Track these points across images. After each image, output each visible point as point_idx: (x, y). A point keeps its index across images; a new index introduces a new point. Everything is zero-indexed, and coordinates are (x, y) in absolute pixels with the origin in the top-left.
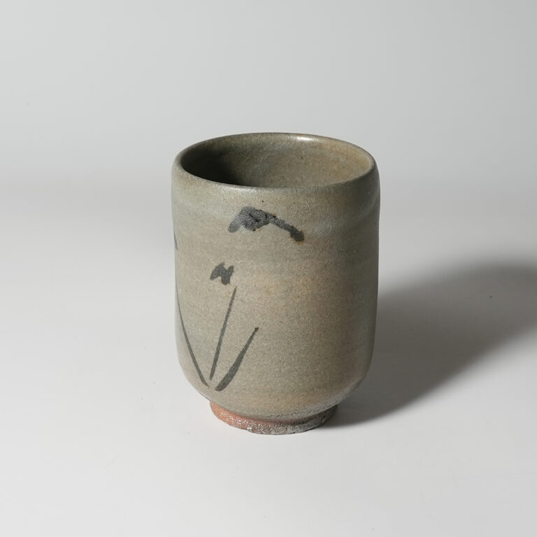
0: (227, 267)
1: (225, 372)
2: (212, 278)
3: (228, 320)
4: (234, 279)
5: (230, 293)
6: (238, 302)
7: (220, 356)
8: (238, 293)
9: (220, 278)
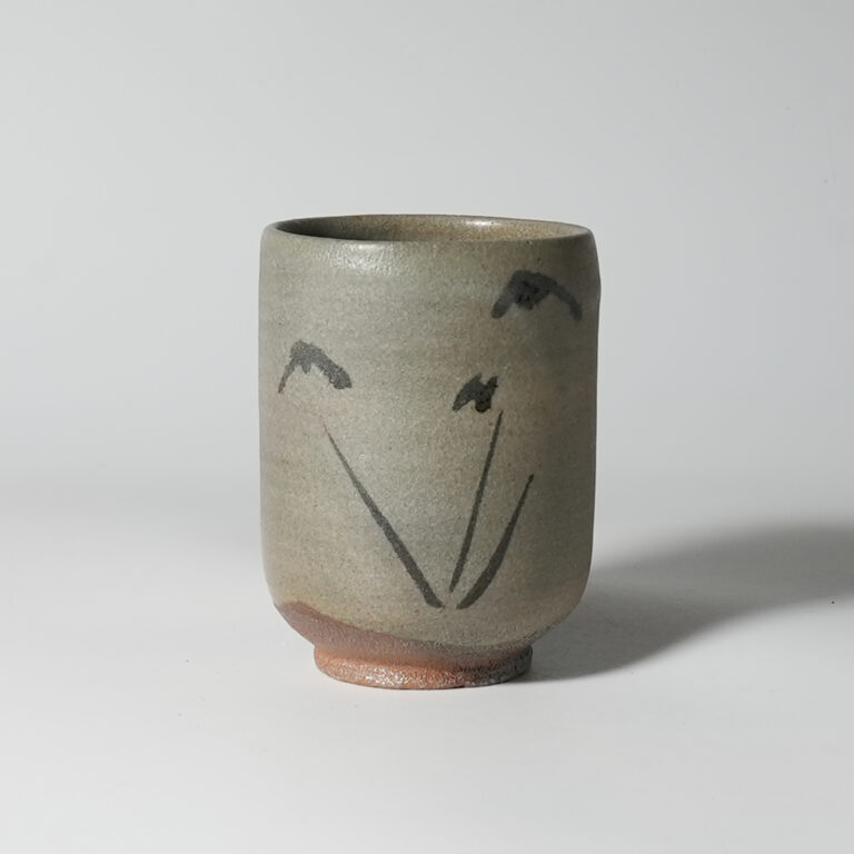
0: (484, 380)
1: (480, 569)
2: (457, 406)
3: (489, 472)
4: (498, 399)
5: (491, 424)
6: (505, 436)
7: (473, 540)
8: (505, 420)
9: (472, 403)
